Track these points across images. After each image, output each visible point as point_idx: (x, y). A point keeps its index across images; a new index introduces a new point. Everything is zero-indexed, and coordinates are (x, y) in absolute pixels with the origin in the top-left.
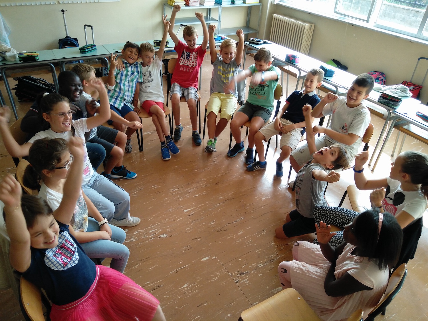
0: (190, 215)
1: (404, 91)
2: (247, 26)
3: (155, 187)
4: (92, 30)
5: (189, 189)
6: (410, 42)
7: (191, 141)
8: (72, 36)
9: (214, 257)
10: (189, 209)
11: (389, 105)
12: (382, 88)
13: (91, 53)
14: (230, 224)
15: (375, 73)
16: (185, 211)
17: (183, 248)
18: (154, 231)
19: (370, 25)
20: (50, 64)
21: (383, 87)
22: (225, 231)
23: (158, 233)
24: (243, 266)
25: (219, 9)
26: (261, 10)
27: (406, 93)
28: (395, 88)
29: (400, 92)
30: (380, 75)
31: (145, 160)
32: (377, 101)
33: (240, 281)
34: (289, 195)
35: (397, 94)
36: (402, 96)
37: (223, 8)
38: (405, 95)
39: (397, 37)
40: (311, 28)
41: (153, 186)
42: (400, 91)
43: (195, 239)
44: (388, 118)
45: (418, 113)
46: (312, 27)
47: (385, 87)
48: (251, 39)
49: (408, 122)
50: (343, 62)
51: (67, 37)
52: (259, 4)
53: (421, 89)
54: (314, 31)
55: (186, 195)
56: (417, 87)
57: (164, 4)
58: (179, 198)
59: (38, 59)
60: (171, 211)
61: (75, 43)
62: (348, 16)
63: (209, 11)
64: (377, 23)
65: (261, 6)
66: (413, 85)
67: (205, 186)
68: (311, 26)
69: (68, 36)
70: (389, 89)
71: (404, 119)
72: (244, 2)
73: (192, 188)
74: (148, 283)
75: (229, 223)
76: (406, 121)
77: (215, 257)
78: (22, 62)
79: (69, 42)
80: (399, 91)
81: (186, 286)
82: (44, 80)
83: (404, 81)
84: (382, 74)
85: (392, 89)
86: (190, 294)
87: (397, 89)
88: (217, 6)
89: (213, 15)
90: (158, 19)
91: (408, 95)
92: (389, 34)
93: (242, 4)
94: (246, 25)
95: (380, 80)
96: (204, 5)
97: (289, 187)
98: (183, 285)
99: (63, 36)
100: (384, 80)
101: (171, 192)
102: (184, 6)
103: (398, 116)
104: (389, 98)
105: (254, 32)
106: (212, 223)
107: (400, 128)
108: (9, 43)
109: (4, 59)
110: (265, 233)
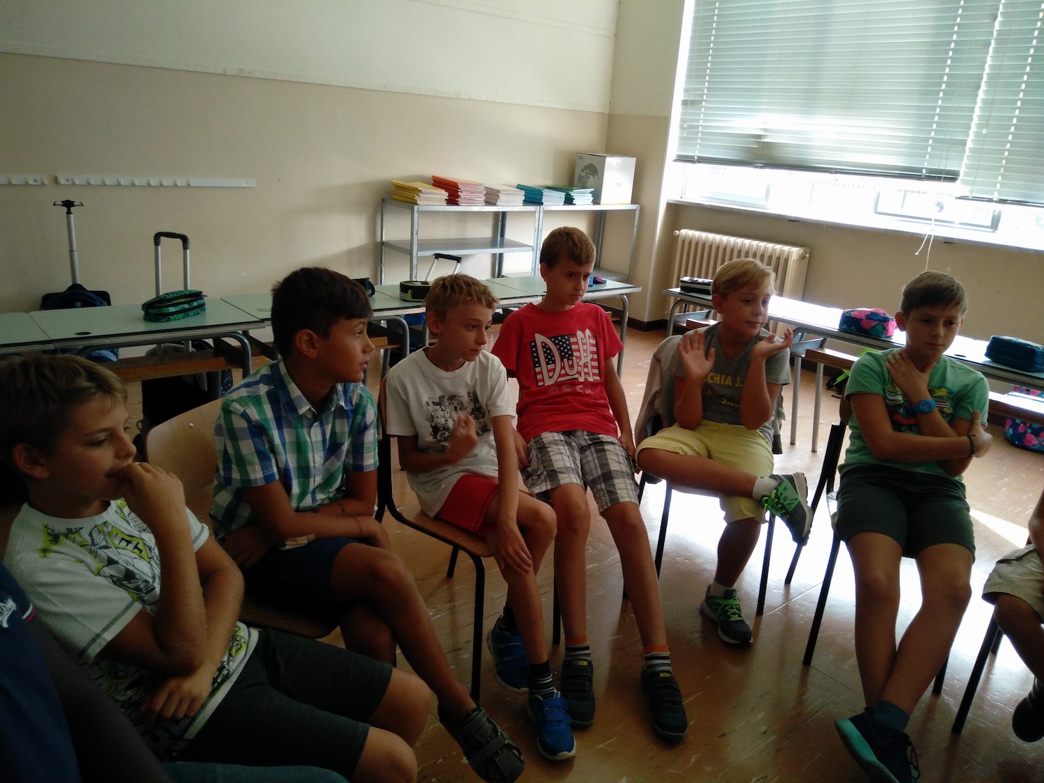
4: (185, 246)
13: (190, 317)
25: (537, 214)
26: (636, 222)
37: (546, 212)
40: (804, 257)
51: (75, 288)
52: (634, 207)
54: (811, 266)
57: (380, 200)
63: (501, 221)
65: (637, 212)
68: (805, 252)
69: (79, 282)
72: (596, 200)
88: (530, 208)
99: (62, 287)
102: (445, 203)
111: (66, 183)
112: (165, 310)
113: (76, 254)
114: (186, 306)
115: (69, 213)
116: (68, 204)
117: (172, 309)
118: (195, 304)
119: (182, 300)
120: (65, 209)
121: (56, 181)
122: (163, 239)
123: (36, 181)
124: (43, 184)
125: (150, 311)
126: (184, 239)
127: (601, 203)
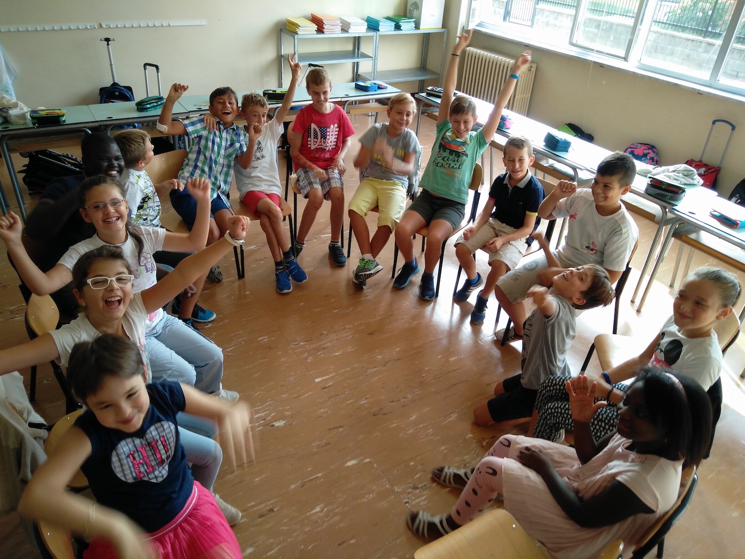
0: (325, 388)
1: (689, 175)
2: (423, 67)
3: (265, 339)
4: (158, 72)
5: (323, 342)
6: (698, 93)
7: (327, 261)
8: (122, 83)
9: (366, 459)
10: (324, 378)
11: (665, 199)
12: (652, 170)
13: (156, 110)
14: (394, 403)
15: (640, 146)
16: (317, 380)
17: (313, 444)
18: (263, 414)
19: (630, 66)
20: (84, 129)
21: (654, 169)
22: (385, 414)
23: (270, 418)
24: (418, 475)
25: (375, 38)
26: (445, 40)
27: (693, 179)
28: (674, 169)
29: (682, 178)
30: (649, 149)
31: (248, 293)
32: (643, 192)
33: (413, 501)
34: (496, 352)
35: (676, 180)
36: (685, 184)
37: (381, 36)
38: (691, 181)
39: (676, 85)
40: (530, 70)
41: (261, 338)
42: (683, 176)
43: (333, 428)
44: (663, 222)
45: (713, 213)
46: (532, 69)
47: (657, 168)
48: (430, 88)
49: (698, 228)
50: (586, 128)
51: (115, 84)
52: (443, 30)
53: (718, 173)
54: (537, 76)
55: (319, 353)
56: (711, 169)
57: (280, 30)
58: (306, 359)
59: (64, 121)
60: (292, 380)
61: (128, 94)
62: (593, 50)
63: (357, 42)
64: (642, 62)
65: (445, 34)
66: (705, 165)
67: (352, 338)
68: (531, 67)
69: (116, 82)
70: (664, 172)
71: (690, 222)
72: (417, 27)
73: (330, 342)
74: (252, 506)
75: (393, 401)
76: (693, 227)
77: (368, 460)
78: (37, 125)
79: (117, 93)
80: (681, 175)
81: (318, 509)
82: (74, 157)
83: (689, 159)
84: (652, 147)
85: (668, 171)
86: (326, 524)
87: (678, 172)
88: (371, 34)
89: (365, 48)
90: (270, 54)
91: (695, 182)
92: (662, 80)
93: (413, 30)
94: (420, 66)
95: (648, 158)
96: (349, 31)
97: (496, 338)
98: (314, 508)
99: (108, 83)
100: (655, 158)
101: (292, 348)
102: (315, 32)
103: (680, 217)
104: (664, 187)
105: (434, 77)
106: (364, 400)
107: (684, 238)
108: (14, 95)
109: (6, 120)
110: (456, 417)
111: (106, 27)
112: (145, 107)
113: (113, 66)
114: (155, 104)
115: (108, 44)
116: (107, 40)
117: (148, 106)
118: (159, 103)
119: (154, 101)
120: (106, 42)
121: (101, 26)
122: (148, 67)
123: (91, 26)
124: (95, 28)
125: (139, 107)
126: (157, 67)
127: (421, 28)
